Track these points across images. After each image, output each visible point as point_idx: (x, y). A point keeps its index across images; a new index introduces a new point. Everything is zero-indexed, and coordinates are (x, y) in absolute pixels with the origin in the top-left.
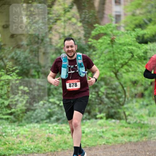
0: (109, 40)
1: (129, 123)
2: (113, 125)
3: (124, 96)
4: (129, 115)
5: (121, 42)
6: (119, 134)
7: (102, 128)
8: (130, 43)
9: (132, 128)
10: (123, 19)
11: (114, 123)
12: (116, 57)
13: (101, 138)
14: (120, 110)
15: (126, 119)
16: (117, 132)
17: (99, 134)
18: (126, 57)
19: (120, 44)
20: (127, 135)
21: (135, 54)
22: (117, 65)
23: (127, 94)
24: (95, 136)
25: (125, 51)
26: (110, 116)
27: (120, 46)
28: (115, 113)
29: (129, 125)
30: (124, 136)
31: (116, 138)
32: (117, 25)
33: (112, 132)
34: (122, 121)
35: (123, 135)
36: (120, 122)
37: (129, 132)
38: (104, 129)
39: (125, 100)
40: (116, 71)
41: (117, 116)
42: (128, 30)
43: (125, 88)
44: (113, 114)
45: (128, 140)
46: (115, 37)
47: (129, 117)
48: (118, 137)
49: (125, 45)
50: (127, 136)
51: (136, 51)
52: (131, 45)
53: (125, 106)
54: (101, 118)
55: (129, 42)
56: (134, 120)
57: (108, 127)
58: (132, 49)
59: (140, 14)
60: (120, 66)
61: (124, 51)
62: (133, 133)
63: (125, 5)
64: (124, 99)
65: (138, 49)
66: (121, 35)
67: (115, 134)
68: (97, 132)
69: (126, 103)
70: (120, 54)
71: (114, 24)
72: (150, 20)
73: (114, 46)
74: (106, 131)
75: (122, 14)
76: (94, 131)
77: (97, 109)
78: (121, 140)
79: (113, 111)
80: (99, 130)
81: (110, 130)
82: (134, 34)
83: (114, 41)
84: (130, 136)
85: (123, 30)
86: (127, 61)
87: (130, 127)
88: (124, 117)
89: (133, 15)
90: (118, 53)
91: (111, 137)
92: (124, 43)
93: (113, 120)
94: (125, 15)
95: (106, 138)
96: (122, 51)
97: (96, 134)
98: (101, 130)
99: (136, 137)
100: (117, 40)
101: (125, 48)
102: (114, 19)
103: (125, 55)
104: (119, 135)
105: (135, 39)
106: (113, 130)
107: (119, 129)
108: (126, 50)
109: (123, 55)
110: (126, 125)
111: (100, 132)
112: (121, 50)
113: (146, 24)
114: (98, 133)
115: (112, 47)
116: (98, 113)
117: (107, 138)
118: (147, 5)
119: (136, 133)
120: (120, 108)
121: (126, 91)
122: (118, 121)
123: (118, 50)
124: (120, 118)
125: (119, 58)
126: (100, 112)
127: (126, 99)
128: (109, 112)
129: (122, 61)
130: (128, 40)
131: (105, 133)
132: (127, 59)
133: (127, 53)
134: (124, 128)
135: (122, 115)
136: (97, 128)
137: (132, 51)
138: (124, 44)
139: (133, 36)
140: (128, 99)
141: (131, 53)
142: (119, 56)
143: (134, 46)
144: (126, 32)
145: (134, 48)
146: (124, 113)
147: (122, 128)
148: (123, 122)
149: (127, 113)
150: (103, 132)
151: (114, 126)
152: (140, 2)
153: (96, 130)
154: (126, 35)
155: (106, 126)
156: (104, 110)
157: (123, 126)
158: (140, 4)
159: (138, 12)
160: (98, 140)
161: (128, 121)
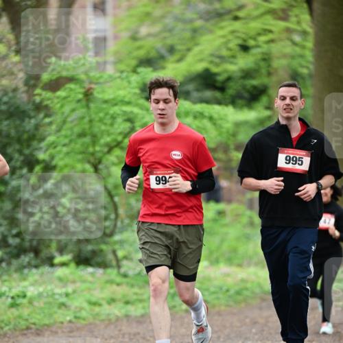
0: (79, 93)
1: (125, 276)
2: (90, 278)
3: (113, 216)
4: (125, 258)
5: (107, 96)
6: (103, 299)
7: (65, 286)
8: (126, 99)
9: (132, 286)
10: (112, 47)
11: (92, 274)
12: (96, 130)
13: (63, 308)
14: (104, 247)
15: (119, 267)
16: (98, 295)
17: (57, 299)
18: (119, 131)
19: (106, 102)
20: (120, 300)
21: (137, 124)
22: (98, 148)
23: (121, 211)
24: (50, 303)
25: (115, 115)
26: (83, 260)
27: (104, 106)
28: (94, 253)
29: (124, 280)
30: (113, 305)
31: (97, 309)
32: (99, 59)
33: (88, 296)
34: (109, 271)
35: (112, 301)
36: (104, 273)
37: (124, 296)
38: (70, 290)
39: (115, 225)
40: (97, 161)
41: (99, 259)
42: (122, 72)
43: (116, 199)
44: (89, 255)
45: (123, 311)
46: (93, 86)
47: (125, 263)
48: (100, 305)
49: (116, 105)
50: (120, 305)
51: (140, 116)
52: (129, 103)
53: (117, 238)
54: (63, 264)
55: (124, 97)
56: (135, 269)
57: (78, 284)
58: (132, 112)
59: (149, 35)
60: (106, 150)
61: (113, 118)
62: (135, 297)
63: (115, 16)
64: (113, 223)
65: (144, 112)
66: (106, 82)
67: (94, 299)
68: (54, 294)
69: (117, 230)
70: (105, 124)
71: (91, 59)
72: (172, 50)
73: (92, 105)
74: (74, 292)
75: (109, 34)
76: (47, 293)
77: (54, 245)
78: (107, 312)
79: (90, 248)
80: (58, 291)
81: (82, 291)
82: (135, 79)
83: (92, 94)
84: (127, 303)
85: (110, 70)
86: (120, 138)
87: (128, 284)
88: (114, 263)
89: (134, 38)
90: (101, 120)
91: (85, 305)
92: (113, 99)
93: (90, 270)
94: (116, 37)
95: (73, 308)
96: (108, 117)
97: (51, 300)
98: (64, 290)
99: (140, 305)
100: (98, 93)
101: (116, 109)
103: (116, 126)
104: (104, 303)
105: (137, 91)
106: (89, 289)
107: (102, 289)
108: (118, 115)
109: (112, 125)
110: (119, 279)
111: (60, 295)
112: (107, 114)
113: (162, 57)
114: (57, 297)
115: (88, 107)
116: (56, 254)
117: (76, 308)
118: (163, 17)
119: (140, 297)
120: (106, 243)
121: (119, 205)
122: (101, 271)
123: (101, 115)
124: (104, 265)
125: (102, 132)
126: (61, 251)
127: (119, 224)
128: (80, 251)
129: (108, 139)
130: (122, 93)
131: (71, 297)
132: (120, 133)
133: (119, 120)
134: (115, 287)
135: (110, 257)
136: (53, 286)
137: (131, 116)
138: (115, 102)
139: (134, 84)
140: (122, 222)
141: (130, 120)
142: (103, 127)
143: (137, 105)
144: (118, 75)
145: (136, 110)
146: (114, 252)
147: (108, 285)
148: (112, 273)
149: (120, 254)
150: (67, 295)
151: (91, 282)
152: (148, 9)
153: (52, 290)
154: (118, 81)
155: (74, 282)
156: (70, 247)
157: (111, 282)
158: (148, 14)
159: (144, 31)
160: (56, 313)
161: (123, 270)
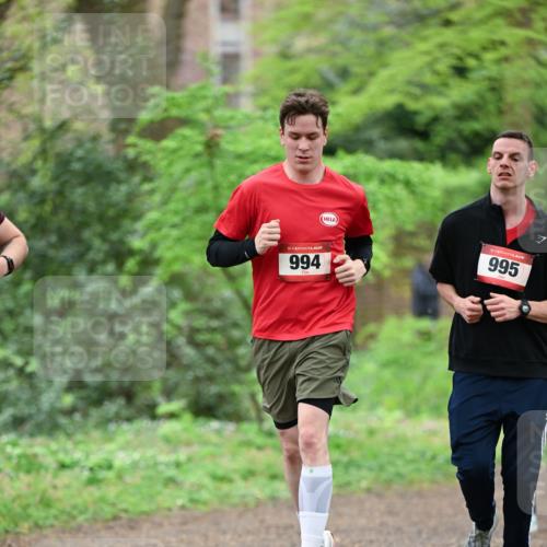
0: (198, 143)
1: (271, 434)
2: (214, 438)
5: (242, 148)
6: (235, 471)
7: (174, 450)
8: (272, 153)
10: (248, 70)
11: (218, 432)
13: (171, 485)
14: (236, 388)
15: (260, 420)
16: (225, 465)
17: (162, 472)
19: (240, 157)
20: (262, 474)
24: (150, 478)
26: (202, 409)
27: (238, 163)
28: (221, 397)
29: (268, 441)
30: (252, 480)
31: (225, 488)
32: (228, 89)
33: (210, 466)
34: (245, 426)
35: (249, 474)
36: (237, 430)
37: (268, 466)
38: (182, 456)
41: (229, 408)
42: (265, 108)
44: (212, 402)
45: (268, 491)
46: (219, 132)
48: (230, 481)
49: (255, 161)
50: (262, 480)
52: (276, 159)
54: (171, 416)
55: (269, 149)
57: (195, 448)
63: (255, 19)
66: (240, 126)
67: (220, 472)
68: (157, 464)
71: (217, 88)
72: (344, 74)
73: (218, 162)
74: (189, 460)
75: (245, 49)
76: (146, 462)
77: (157, 386)
78: (242, 492)
79: (214, 389)
80: (163, 458)
81: (202, 459)
83: (217, 144)
84: (274, 477)
85: (247, 106)
87: (274, 447)
88: (253, 414)
89: (285, 55)
91: (207, 481)
92: (251, 153)
93: (215, 424)
94: (256, 54)
95: (187, 485)
97: (151, 473)
98: (173, 457)
100: (228, 143)
101: (256, 169)
102: (216, 70)
104: (236, 477)
106: (214, 456)
107: (234, 454)
110: (260, 440)
111: (167, 465)
113: (330, 86)
114: (162, 468)
115: (211, 165)
116: (161, 400)
117: (192, 485)
118: (331, 21)
120: (239, 382)
122: (230, 426)
123: (233, 178)
124: (237, 417)
126: (169, 394)
128: (198, 394)
130: (265, 143)
131: (185, 467)
134: (253, 451)
135: (247, 404)
136: (155, 451)
138: (253, 157)
144: (259, 113)
146: (253, 397)
147: (244, 449)
148: (250, 430)
150: (178, 465)
151: (215, 445)
152: (307, 9)
153: (154, 457)
154: (260, 124)
155: (189, 444)
156: (183, 389)
157: (248, 444)
158: (307, 17)
159: (300, 44)
160: (159, 493)
161: (266, 426)
